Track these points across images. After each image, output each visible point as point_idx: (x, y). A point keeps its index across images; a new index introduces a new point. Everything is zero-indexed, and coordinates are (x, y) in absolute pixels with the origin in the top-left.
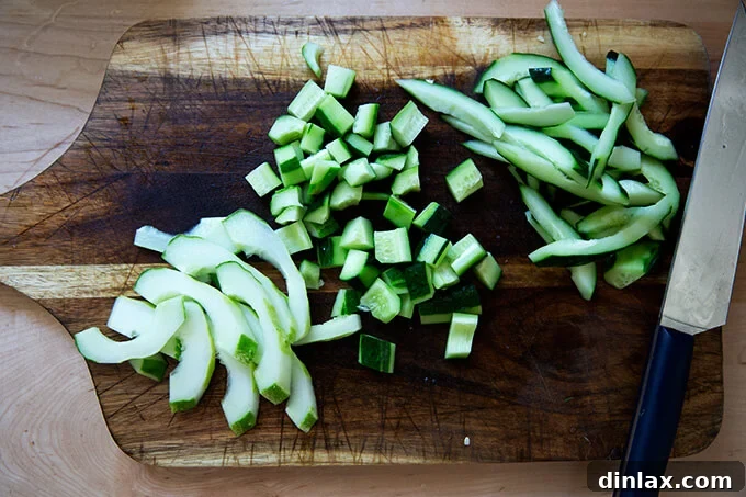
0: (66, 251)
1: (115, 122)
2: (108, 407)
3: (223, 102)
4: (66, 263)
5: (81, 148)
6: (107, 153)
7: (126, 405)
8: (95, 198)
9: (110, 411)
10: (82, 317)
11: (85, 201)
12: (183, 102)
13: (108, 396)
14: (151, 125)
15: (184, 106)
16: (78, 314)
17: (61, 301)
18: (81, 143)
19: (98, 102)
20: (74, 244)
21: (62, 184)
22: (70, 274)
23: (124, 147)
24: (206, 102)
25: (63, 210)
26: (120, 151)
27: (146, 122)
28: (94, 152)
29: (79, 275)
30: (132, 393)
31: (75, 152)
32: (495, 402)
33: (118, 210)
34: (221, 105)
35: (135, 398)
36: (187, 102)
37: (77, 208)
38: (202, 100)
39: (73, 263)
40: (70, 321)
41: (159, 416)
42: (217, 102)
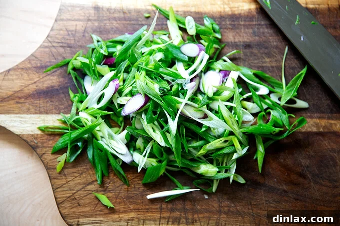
0: (37, 106)
1: (66, 33)
2: (60, 197)
3: (128, 22)
4: (36, 113)
5: (46, 47)
6: (61, 50)
7: (70, 197)
8: (53, 76)
9: (60, 200)
10: (45, 145)
11: (48, 78)
12: (105, 22)
13: (59, 191)
14: (87, 35)
15: (106, 24)
16: (43, 143)
17: (33, 135)
18: (46, 44)
19: (56, 21)
20: (41, 102)
21: (35, 67)
22: (38, 119)
23: (71, 47)
24: (119, 22)
25: (35, 83)
26: (69, 49)
27: (84, 33)
28: (54, 50)
29: (44, 120)
30: (73, 190)
31: (43, 49)
32: (286, 198)
33: (66, 83)
34: (128, 24)
35: (75, 193)
36: (108, 22)
37: (43, 82)
38: (116, 21)
39: (41, 113)
40: (38, 147)
41: (89, 203)
42: (125, 22)
